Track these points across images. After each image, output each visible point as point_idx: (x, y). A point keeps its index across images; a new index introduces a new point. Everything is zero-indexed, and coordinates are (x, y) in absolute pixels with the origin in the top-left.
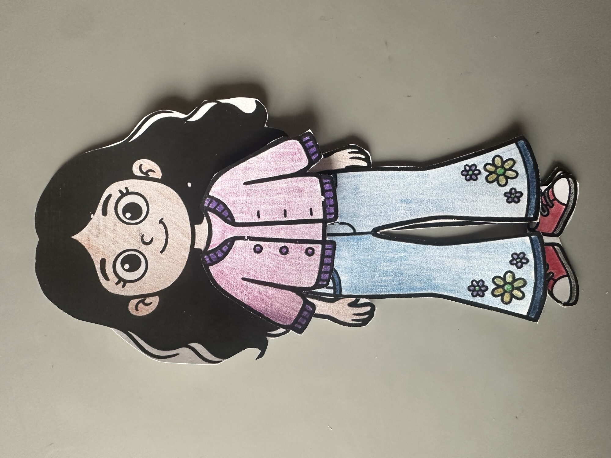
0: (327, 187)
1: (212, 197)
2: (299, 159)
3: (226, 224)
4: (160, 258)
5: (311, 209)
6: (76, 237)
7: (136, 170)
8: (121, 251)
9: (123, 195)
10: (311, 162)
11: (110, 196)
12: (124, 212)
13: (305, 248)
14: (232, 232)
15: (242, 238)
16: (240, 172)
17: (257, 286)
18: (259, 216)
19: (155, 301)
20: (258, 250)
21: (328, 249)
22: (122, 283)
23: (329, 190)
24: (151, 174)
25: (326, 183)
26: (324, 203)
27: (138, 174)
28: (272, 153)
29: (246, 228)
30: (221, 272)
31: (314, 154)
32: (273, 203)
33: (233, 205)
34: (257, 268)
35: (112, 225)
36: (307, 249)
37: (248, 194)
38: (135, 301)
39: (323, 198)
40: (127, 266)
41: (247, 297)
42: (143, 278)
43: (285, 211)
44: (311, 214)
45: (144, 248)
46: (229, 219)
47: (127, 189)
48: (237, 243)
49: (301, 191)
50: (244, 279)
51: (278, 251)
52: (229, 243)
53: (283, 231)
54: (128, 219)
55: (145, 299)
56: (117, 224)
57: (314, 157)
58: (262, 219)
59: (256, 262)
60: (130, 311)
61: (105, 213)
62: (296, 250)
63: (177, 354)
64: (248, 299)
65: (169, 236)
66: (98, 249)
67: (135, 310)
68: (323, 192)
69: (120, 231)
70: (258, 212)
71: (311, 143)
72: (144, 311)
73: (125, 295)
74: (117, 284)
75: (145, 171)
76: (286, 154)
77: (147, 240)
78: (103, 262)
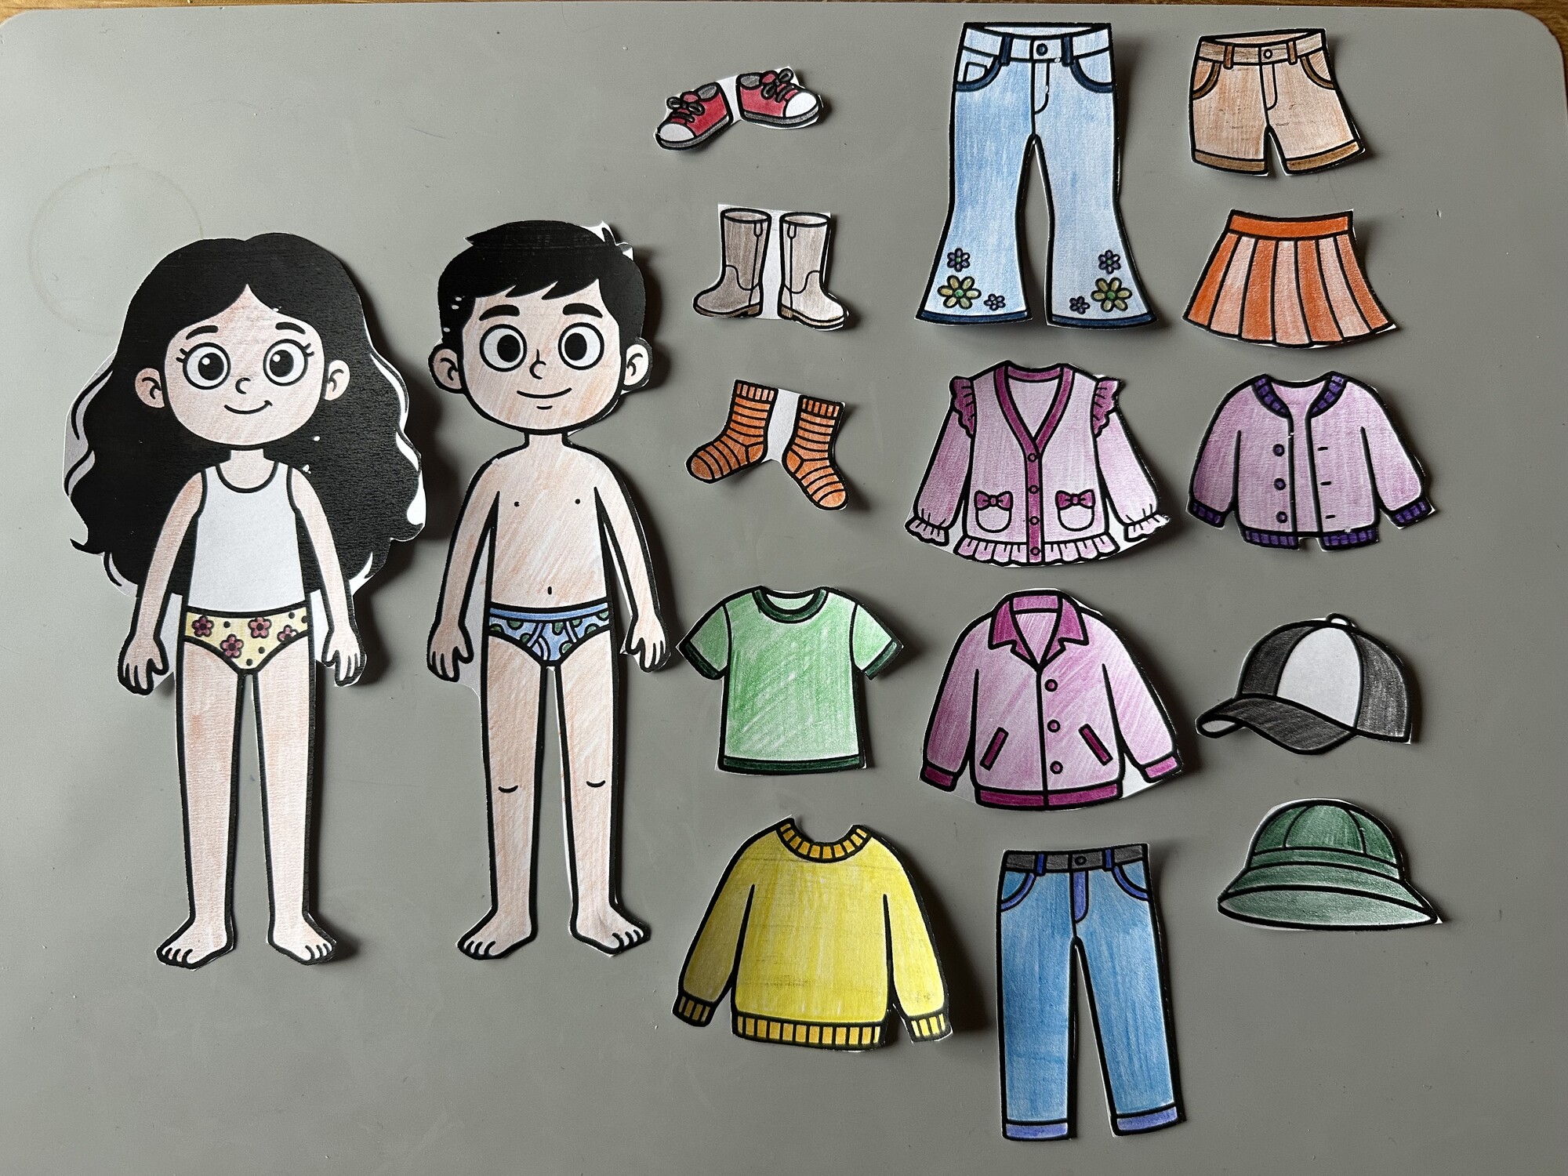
0: (1363, 535)
1: (1344, 386)
2: (1396, 498)
3: (1308, 407)
4: (218, 405)
5: (1333, 516)
6: (248, 290)
7: (337, 364)
8: (227, 352)
9: (303, 349)
10: (1392, 514)
11: (302, 331)
12: (282, 353)
13: (1285, 511)
14: (1299, 413)
15: (1291, 429)
16: (1379, 422)
17: (1233, 452)
18: (1321, 449)
19: (158, 403)
20: (1278, 450)
21: (1288, 540)
22: (183, 357)
23: (1358, 539)
24: (330, 385)
25: (1367, 534)
26: (1343, 532)
27: (331, 370)
28: (1403, 464)
29: (1305, 433)
30: (1246, 403)
31: (1404, 517)
32: (1339, 467)
33: (1336, 414)
34: (1255, 451)
35: (263, 338)
36: (1284, 513)
37: (1349, 434)
38: (158, 378)
39: (1348, 531)
40: (206, 361)
41: (1217, 439)
42: (189, 385)
43: (1329, 483)
44: (1328, 517)
45: (231, 382)
46: (1315, 409)
47: (312, 354)
48: (1285, 422)
49: (1356, 502)
50: (1240, 433)
51: (1278, 477)
52: (1283, 411)
53: (1303, 482)
54: (272, 361)
55: (159, 390)
56: (264, 345)
57: (1399, 517)
58: (1318, 455)
59: (1262, 448)
60: (143, 371)
61: (280, 326)
62: (1281, 499)
63: (78, 437)
64: (1216, 441)
65: (248, 415)
66: (231, 321)
67: (143, 377)
68: (1356, 531)
69: (256, 349)
70: (1326, 448)
71: (1417, 512)
72: (142, 390)
73: (166, 363)
74: (182, 351)
75: (335, 377)
76: (1403, 481)
77: (243, 386)
78: (213, 329)
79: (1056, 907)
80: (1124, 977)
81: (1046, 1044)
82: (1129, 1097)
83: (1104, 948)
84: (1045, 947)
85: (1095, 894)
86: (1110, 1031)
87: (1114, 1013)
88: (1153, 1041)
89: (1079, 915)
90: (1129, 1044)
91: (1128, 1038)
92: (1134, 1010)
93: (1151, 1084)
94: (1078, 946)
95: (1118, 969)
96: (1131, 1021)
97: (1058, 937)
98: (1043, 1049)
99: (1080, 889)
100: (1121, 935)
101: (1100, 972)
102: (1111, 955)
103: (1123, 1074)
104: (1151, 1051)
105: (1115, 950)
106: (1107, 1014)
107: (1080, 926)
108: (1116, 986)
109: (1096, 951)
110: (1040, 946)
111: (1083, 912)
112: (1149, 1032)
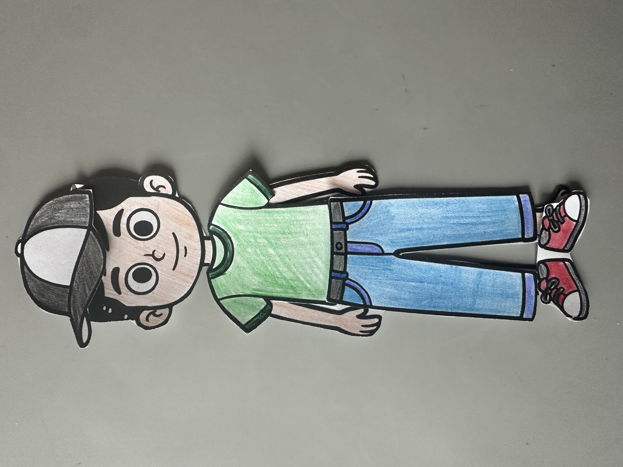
79: (371, 266)
80: (424, 222)
81: (467, 283)
82: (510, 227)
83: (403, 235)
84: (400, 277)
85: (364, 238)
86: (462, 236)
87: (449, 232)
88: (471, 206)
89: (378, 250)
90: (472, 224)
91: (468, 223)
92: (448, 218)
93: (502, 211)
94: (400, 253)
95: (419, 226)
96: (456, 221)
97: (393, 267)
98: (471, 285)
99: (360, 248)
100: (395, 221)
101: (420, 239)
102: (408, 230)
103: (493, 230)
104: (478, 209)
105: (405, 227)
106: (449, 237)
107: (386, 250)
108: (431, 228)
109: (404, 240)
110: (397, 280)
111: (376, 247)
112: (465, 208)
